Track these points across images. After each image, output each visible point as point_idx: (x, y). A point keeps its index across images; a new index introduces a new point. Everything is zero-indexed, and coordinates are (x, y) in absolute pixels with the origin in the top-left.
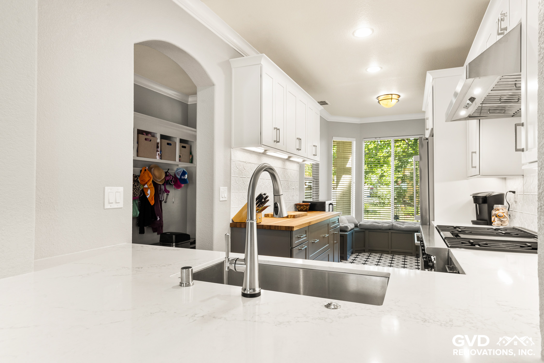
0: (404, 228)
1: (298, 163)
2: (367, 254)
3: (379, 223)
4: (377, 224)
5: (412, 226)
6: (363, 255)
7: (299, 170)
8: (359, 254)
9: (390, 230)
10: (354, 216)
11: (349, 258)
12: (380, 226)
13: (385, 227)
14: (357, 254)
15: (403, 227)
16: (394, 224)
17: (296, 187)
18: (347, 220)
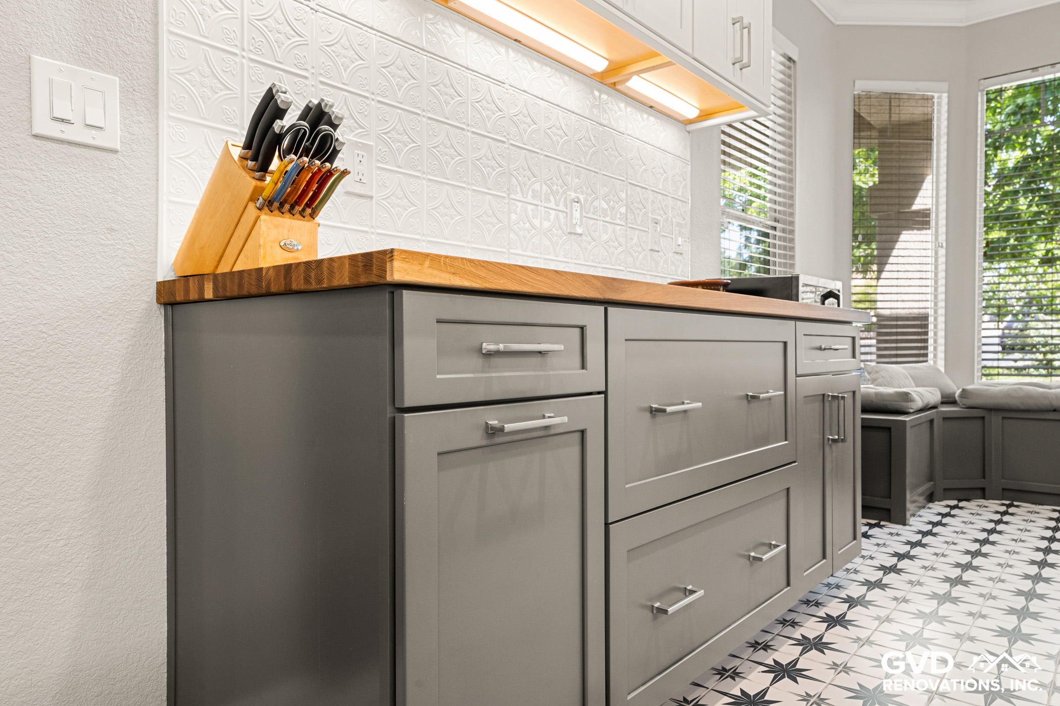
2: (995, 505)
6: (980, 506)
7: (689, 158)
8: (961, 504)
10: (943, 370)
11: (914, 515)
14: (953, 503)
17: (674, 220)
18: (912, 377)
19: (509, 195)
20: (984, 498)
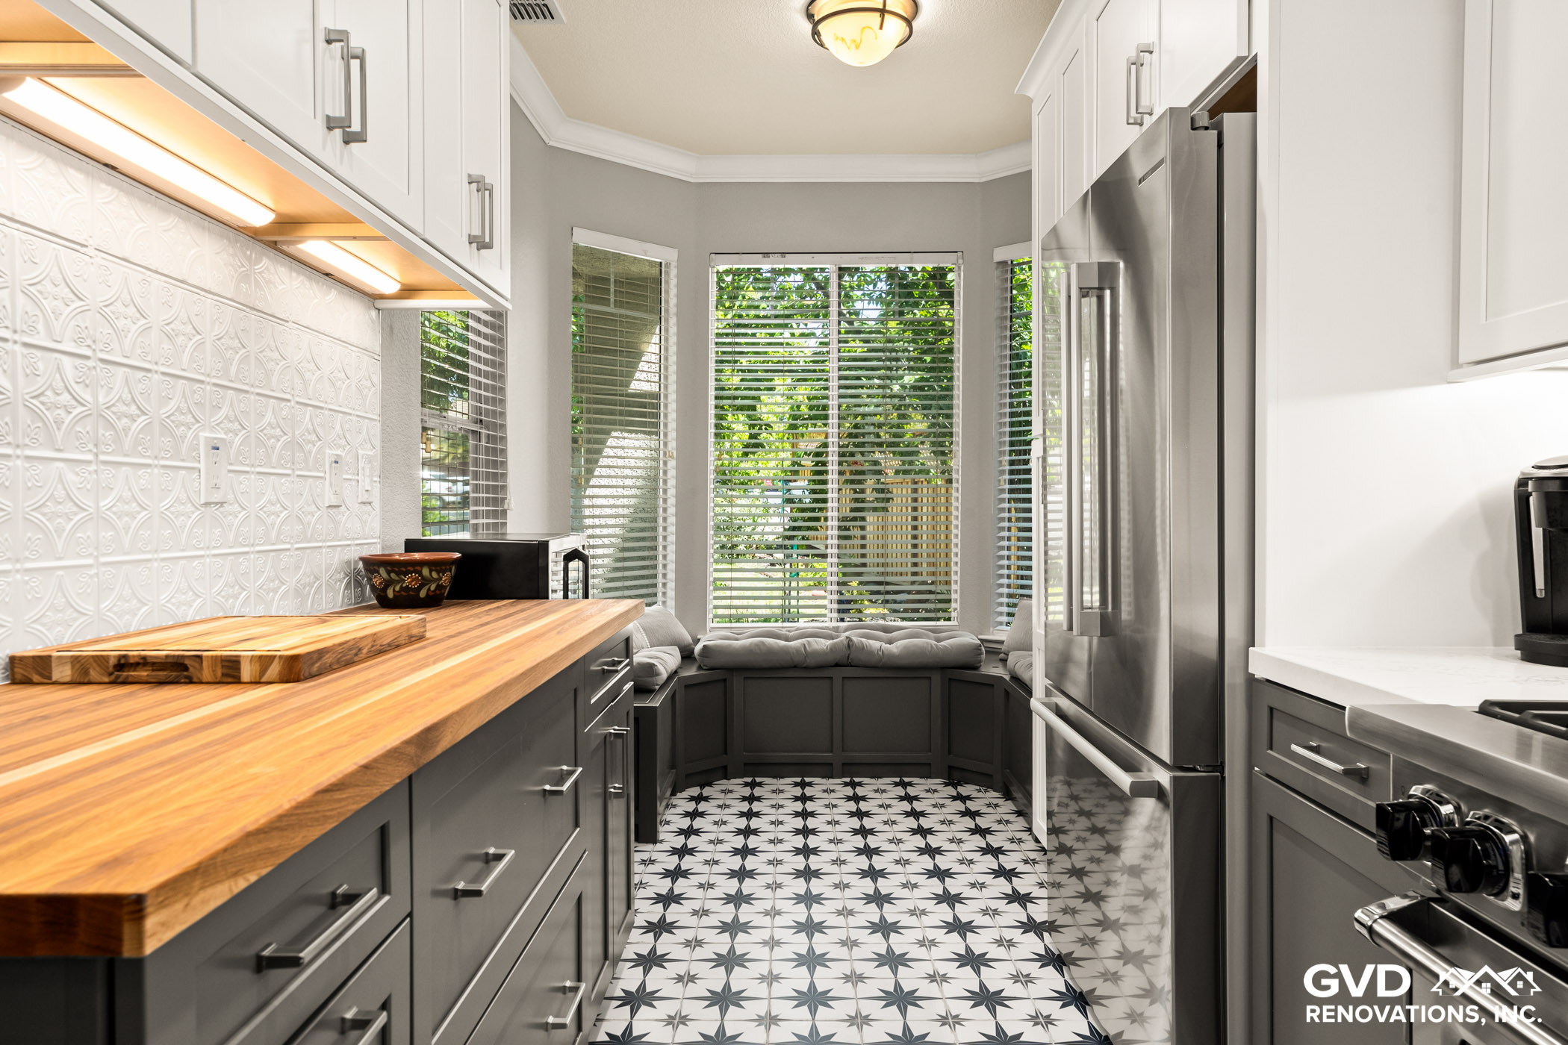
0: (899, 656)
1: (373, 298)
2: (737, 787)
3: (787, 639)
4: (782, 643)
5: (927, 643)
6: (724, 792)
8: (707, 791)
9: (837, 665)
10: (673, 612)
11: (661, 825)
12: (798, 650)
13: (816, 653)
14: (695, 791)
15: (895, 648)
16: (854, 639)
17: (361, 452)
18: (644, 629)
19: (96, 455)
20: (726, 778)
